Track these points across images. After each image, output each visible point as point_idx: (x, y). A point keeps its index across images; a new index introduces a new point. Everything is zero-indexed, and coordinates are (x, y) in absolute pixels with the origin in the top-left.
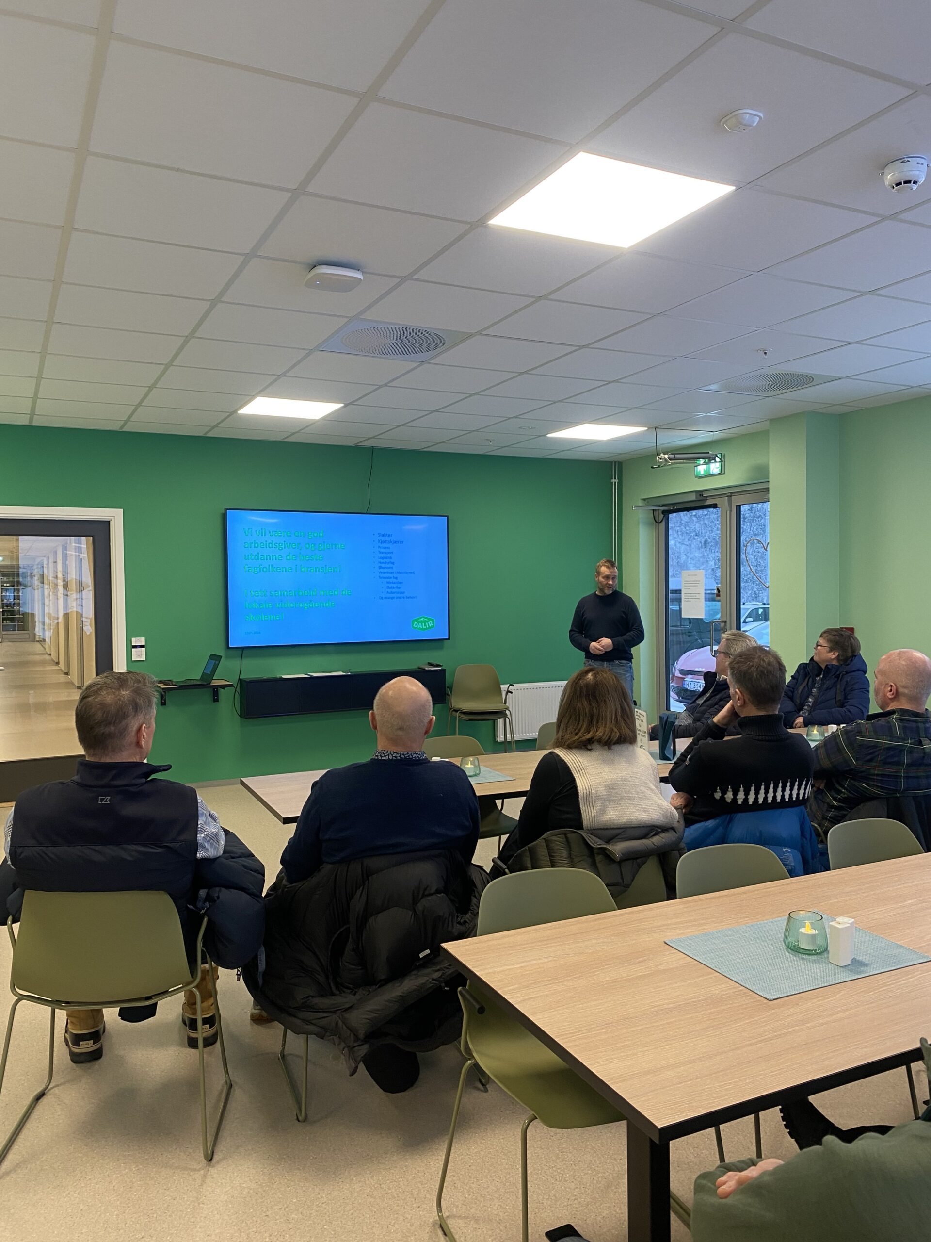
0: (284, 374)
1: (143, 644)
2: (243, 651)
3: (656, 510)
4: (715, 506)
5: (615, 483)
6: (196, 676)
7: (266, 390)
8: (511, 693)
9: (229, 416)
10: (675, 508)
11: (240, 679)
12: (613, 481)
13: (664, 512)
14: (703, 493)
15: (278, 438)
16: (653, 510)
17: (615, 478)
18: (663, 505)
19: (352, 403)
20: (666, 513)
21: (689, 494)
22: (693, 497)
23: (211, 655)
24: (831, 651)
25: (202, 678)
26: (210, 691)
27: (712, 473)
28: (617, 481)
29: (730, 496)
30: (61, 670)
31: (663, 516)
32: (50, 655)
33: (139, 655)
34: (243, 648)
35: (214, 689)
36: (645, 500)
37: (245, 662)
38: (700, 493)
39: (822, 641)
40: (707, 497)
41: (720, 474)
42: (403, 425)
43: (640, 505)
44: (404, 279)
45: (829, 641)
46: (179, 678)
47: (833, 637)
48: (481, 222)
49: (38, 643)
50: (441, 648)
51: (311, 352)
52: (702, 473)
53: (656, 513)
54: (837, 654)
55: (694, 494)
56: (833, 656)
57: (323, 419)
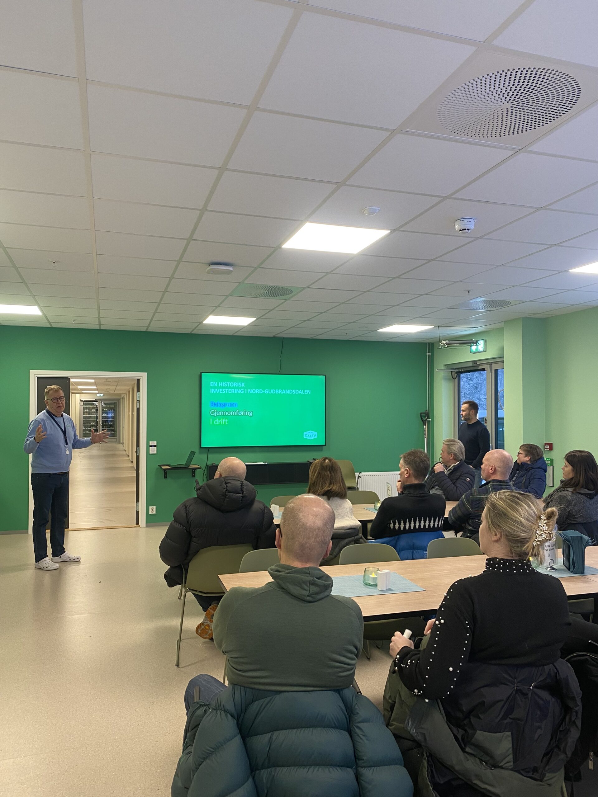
0: (219, 306)
1: (156, 444)
2: (209, 450)
3: (453, 371)
4: (483, 370)
5: (429, 355)
6: (183, 462)
7: (213, 312)
8: (360, 477)
9: (199, 325)
10: (463, 370)
11: (207, 465)
12: (428, 354)
13: (457, 373)
14: (477, 362)
15: (231, 334)
16: (451, 371)
17: (429, 353)
18: (456, 369)
19: (260, 318)
20: (459, 373)
21: (469, 363)
22: (471, 364)
23: (192, 451)
24: (526, 456)
25: (186, 464)
26: (191, 470)
27: (479, 351)
28: (430, 354)
29: (491, 364)
30: (130, 460)
31: (456, 375)
32: (126, 451)
33: (153, 451)
34: (209, 448)
35: (193, 470)
36: (446, 365)
37: (210, 456)
38: (475, 362)
39: (521, 452)
40: (479, 364)
41: (483, 351)
42: (293, 327)
43: (443, 368)
44: (256, 268)
45: (524, 450)
46: (174, 464)
47: (526, 449)
48: (279, 247)
49: (121, 444)
50: (322, 450)
51: (227, 296)
52: (474, 350)
53: (453, 373)
54: (530, 458)
55: (471, 363)
56: (527, 459)
57: (249, 325)
